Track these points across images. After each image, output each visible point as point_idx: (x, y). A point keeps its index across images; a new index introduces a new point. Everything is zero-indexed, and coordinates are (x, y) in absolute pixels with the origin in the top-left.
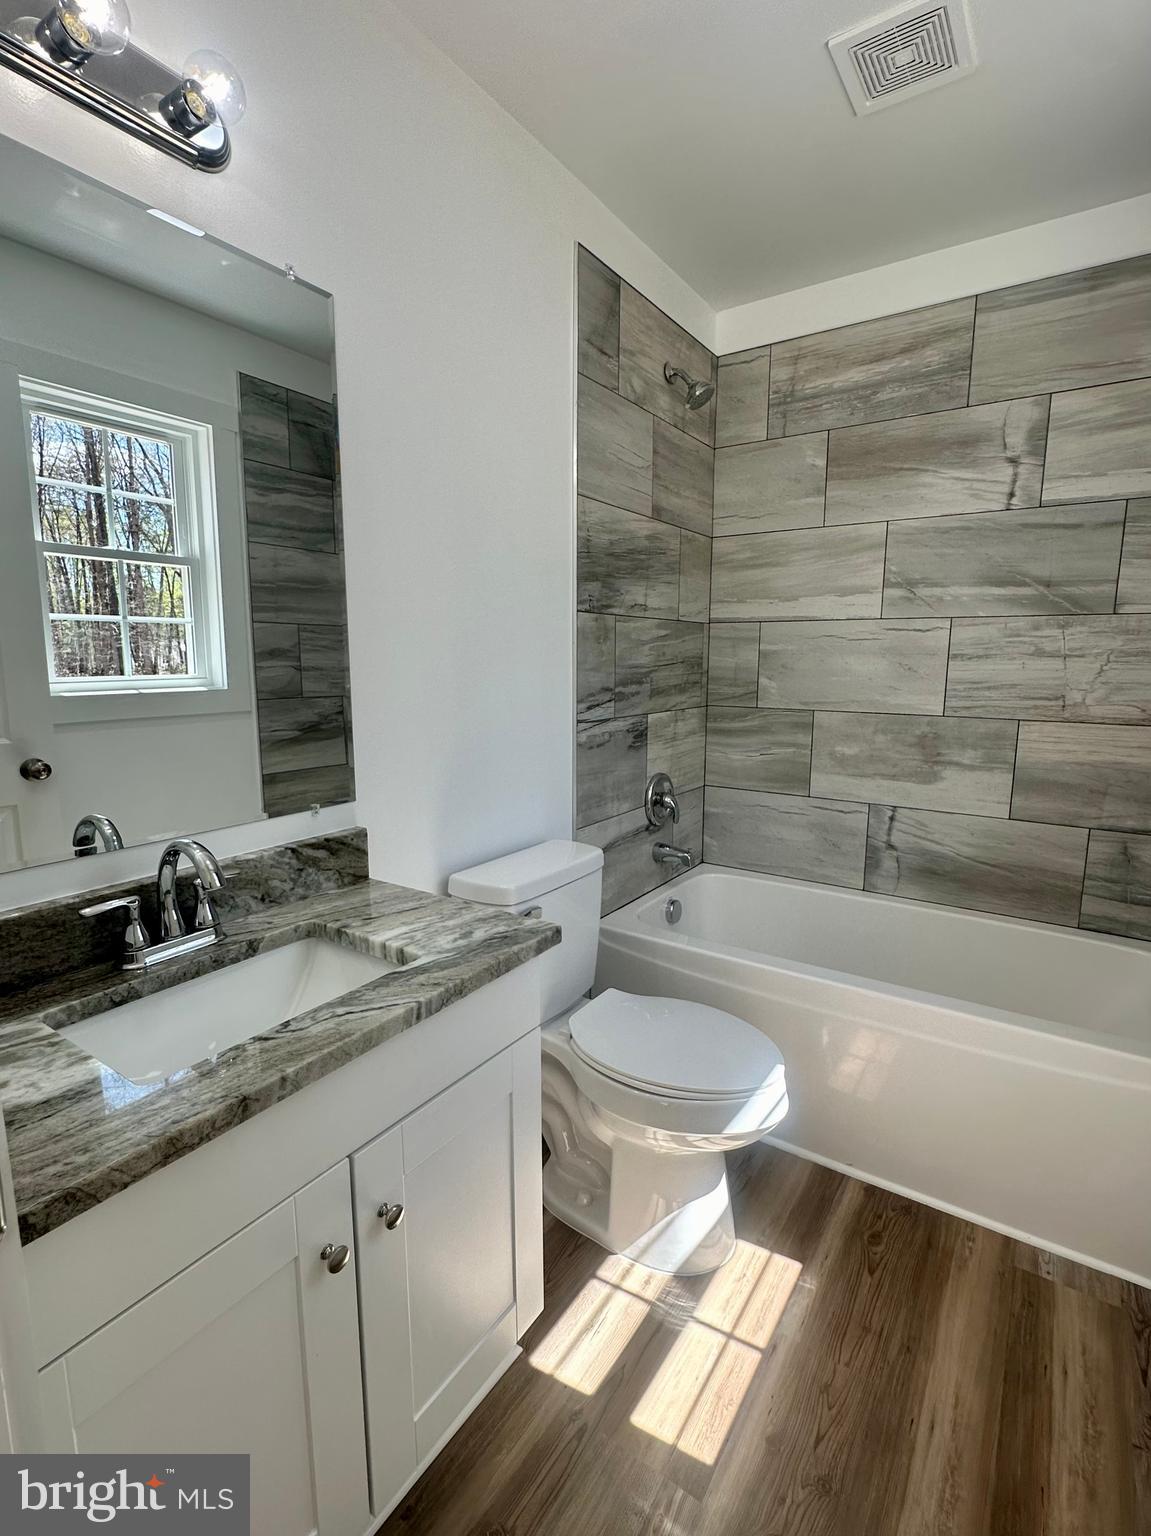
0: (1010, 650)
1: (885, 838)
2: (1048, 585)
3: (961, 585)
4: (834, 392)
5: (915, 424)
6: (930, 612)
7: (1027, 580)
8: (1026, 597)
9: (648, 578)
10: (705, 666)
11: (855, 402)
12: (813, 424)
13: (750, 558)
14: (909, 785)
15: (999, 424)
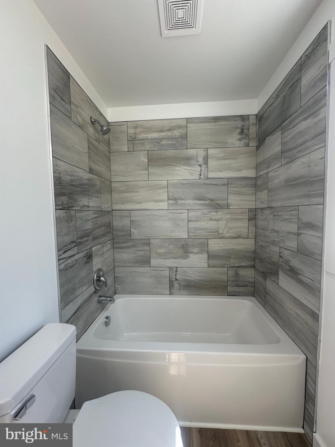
0: (204, 218)
1: (175, 277)
2: (212, 200)
3: (190, 200)
4: (148, 139)
5: (173, 152)
6: (181, 208)
7: (207, 199)
8: (207, 204)
9: (89, 195)
10: (112, 225)
11: (155, 143)
12: (142, 148)
13: (125, 189)
14: (180, 260)
15: (196, 155)
